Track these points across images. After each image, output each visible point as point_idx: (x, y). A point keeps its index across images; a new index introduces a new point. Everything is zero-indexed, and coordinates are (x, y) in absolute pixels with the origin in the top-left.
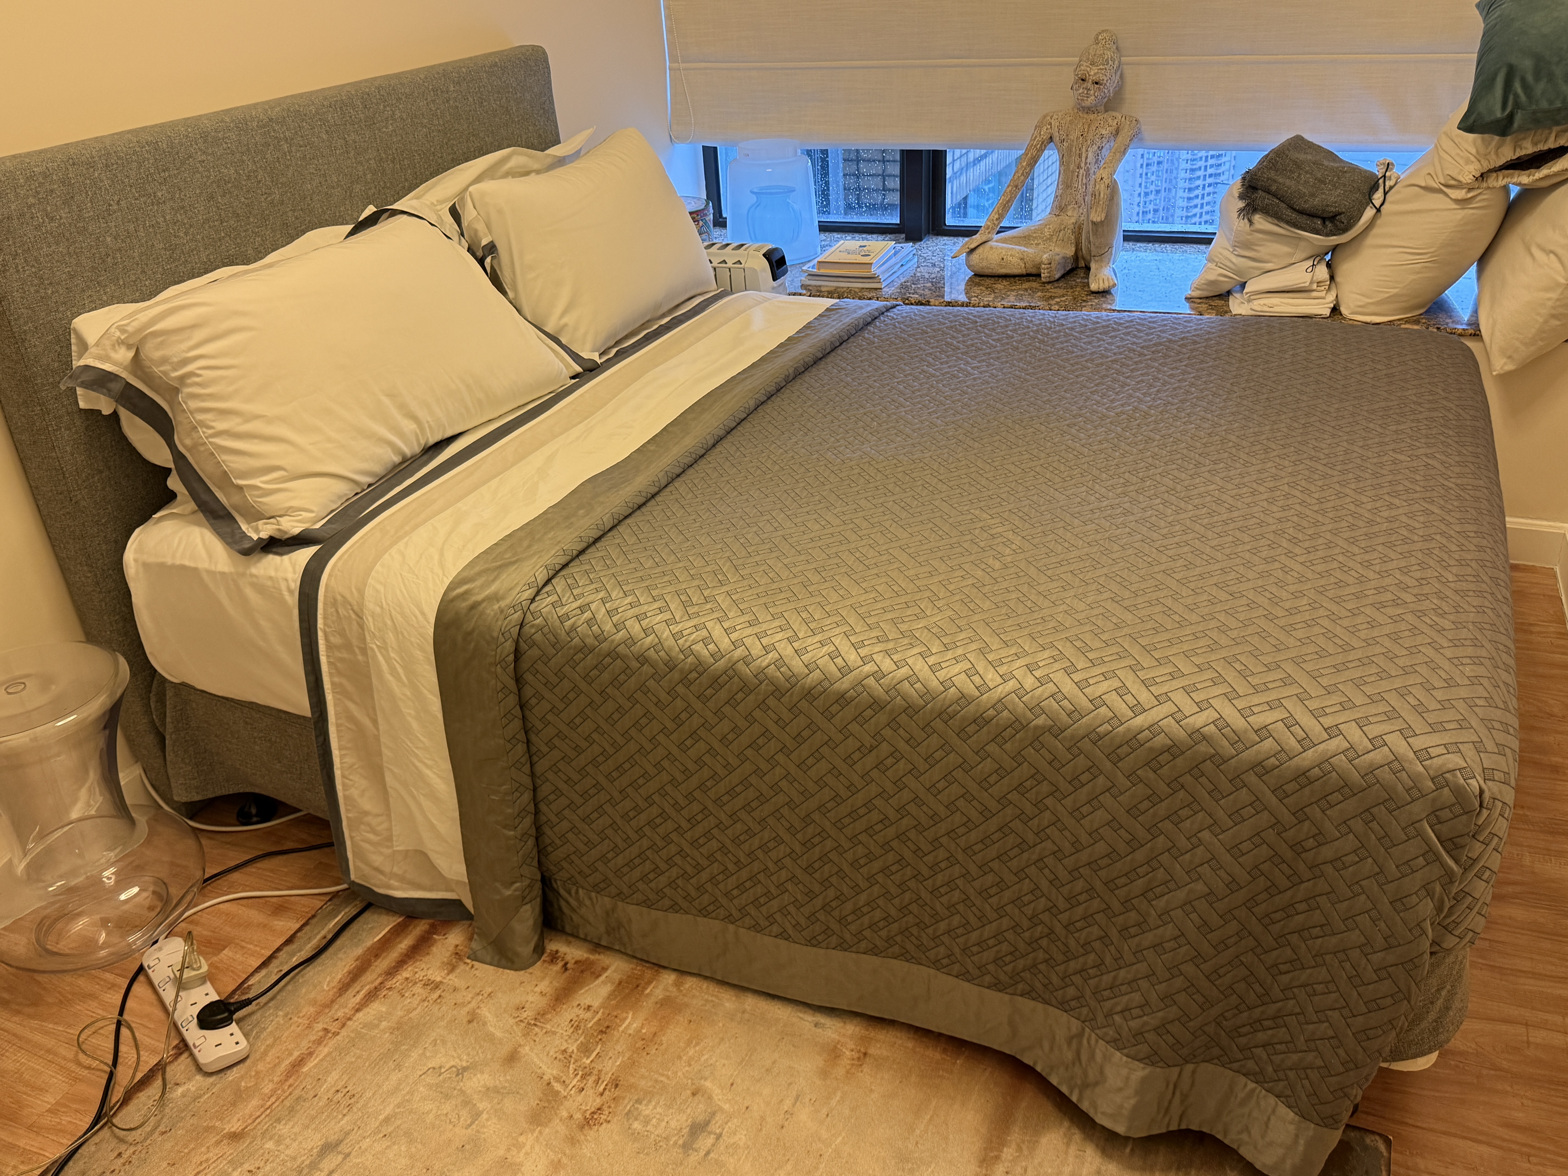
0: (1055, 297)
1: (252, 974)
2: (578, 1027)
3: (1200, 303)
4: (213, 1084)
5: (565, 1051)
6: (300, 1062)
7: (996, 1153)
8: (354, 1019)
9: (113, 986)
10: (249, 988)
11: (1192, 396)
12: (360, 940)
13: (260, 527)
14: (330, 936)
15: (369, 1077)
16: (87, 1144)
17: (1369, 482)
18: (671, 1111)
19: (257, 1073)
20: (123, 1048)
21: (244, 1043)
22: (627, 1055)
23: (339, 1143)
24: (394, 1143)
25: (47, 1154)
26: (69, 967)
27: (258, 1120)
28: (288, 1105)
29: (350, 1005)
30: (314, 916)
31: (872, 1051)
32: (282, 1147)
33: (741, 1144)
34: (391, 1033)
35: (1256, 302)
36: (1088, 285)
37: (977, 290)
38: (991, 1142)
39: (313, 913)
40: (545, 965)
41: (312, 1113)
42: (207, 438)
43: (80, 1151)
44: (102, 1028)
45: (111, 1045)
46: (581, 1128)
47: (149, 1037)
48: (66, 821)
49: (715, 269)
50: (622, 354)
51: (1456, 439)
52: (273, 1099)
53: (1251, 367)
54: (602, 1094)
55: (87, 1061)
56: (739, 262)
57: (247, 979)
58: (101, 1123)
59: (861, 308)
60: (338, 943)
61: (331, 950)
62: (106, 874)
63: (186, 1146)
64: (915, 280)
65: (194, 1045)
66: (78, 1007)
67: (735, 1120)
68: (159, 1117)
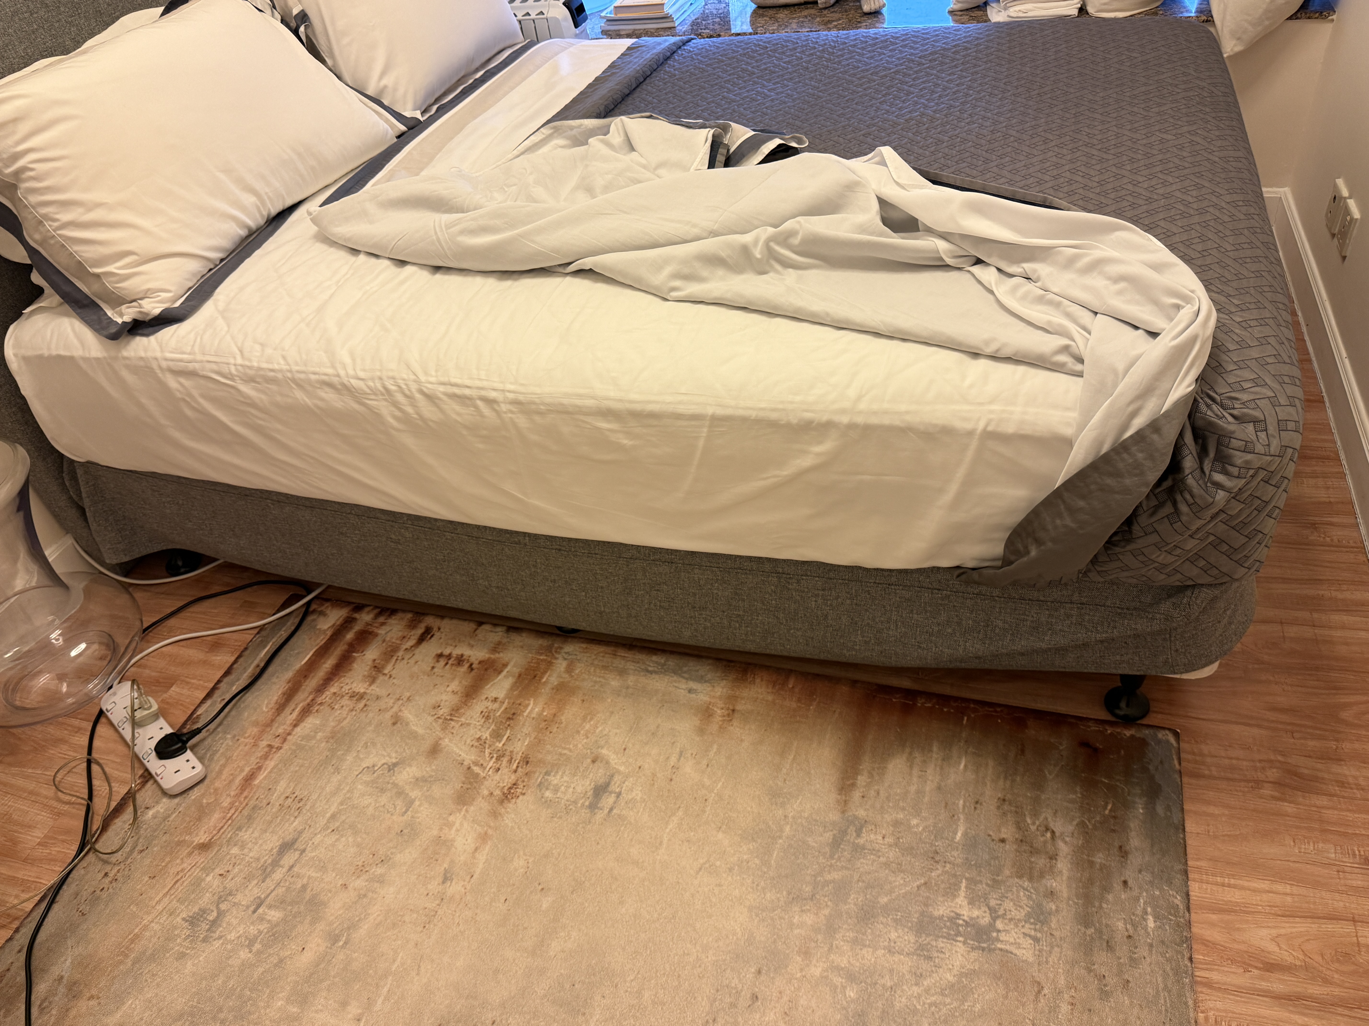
0: (833, 21)
1: (199, 706)
2: (488, 718)
3: (961, 16)
4: (179, 805)
5: (479, 739)
6: (251, 777)
7: (851, 781)
8: (294, 733)
9: (79, 729)
10: (198, 717)
11: (971, 98)
12: (289, 665)
13: (123, 311)
14: (262, 665)
15: (312, 782)
16: (76, 869)
17: (1142, 163)
18: (575, 778)
19: (216, 790)
20: (96, 782)
21: (199, 767)
22: (533, 736)
23: (294, 841)
24: (342, 836)
25: (44, 882)
26: (37, 719)
27: (222, 830)
28: (246, 814)
29: (288, 722)
30: (246, 649)
31: (738, 707)
32: (246, 851)
33: (638, 798)
34: (327, 742)
35: (1011, 9)
36: (860, 7)
37: (761, 21)
38: (847, 771)
39: (245, 646)
40: (453, 668)
41: (268, 818)
42: (53, 230)
43: (71, 876)
44: (75, 767)
45: (84, 781)
46: (501, 802)
47: (117, 770)
48: (10, 593)
49: (520, 22)
50: (443, 110)
51: (1214, 115)
52: (232, 811)
53: (1019, 67)
54: (515, 771)
55: (67, 798)
56: (542, 13)
57: (195, 710)
58: (86, 850)
59: (660, 44)
60: (271, 669)
61: (265, 676)
62: (53, 636)
63: (163, 860)
64: (704, 17)
65: (156, 773)
66: (52, 752)
67: (631, 779)
68: (135, 838)
